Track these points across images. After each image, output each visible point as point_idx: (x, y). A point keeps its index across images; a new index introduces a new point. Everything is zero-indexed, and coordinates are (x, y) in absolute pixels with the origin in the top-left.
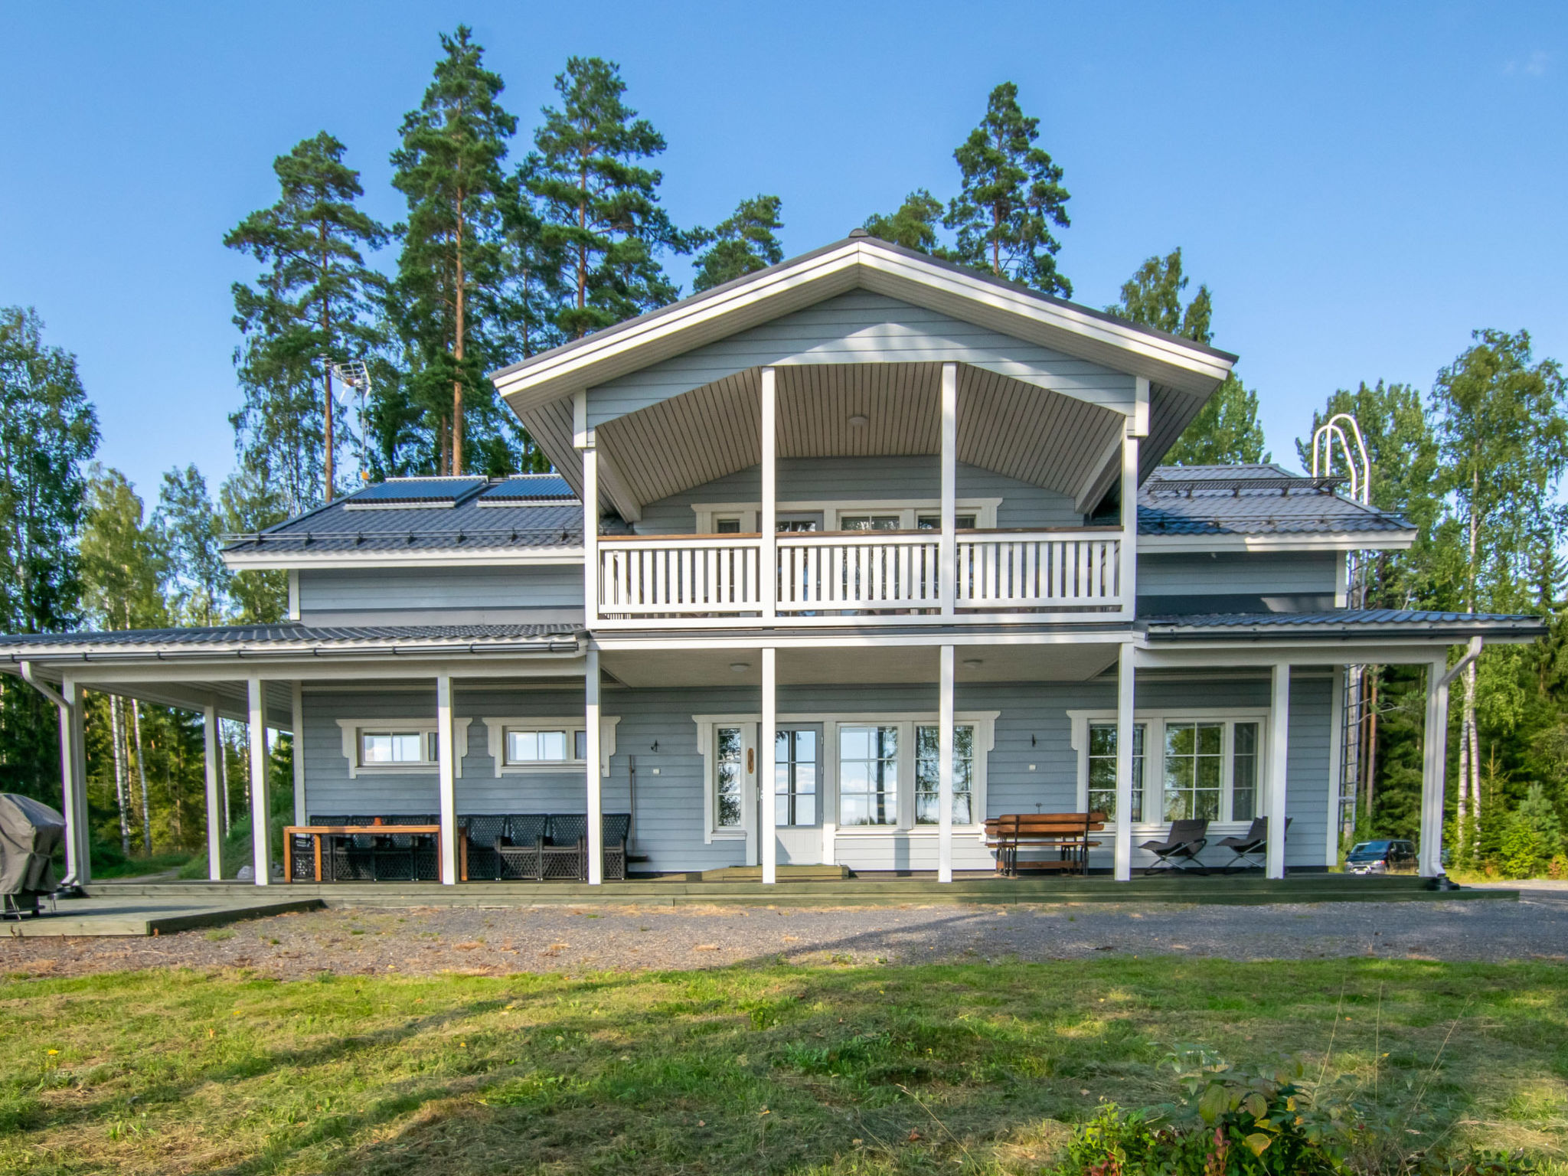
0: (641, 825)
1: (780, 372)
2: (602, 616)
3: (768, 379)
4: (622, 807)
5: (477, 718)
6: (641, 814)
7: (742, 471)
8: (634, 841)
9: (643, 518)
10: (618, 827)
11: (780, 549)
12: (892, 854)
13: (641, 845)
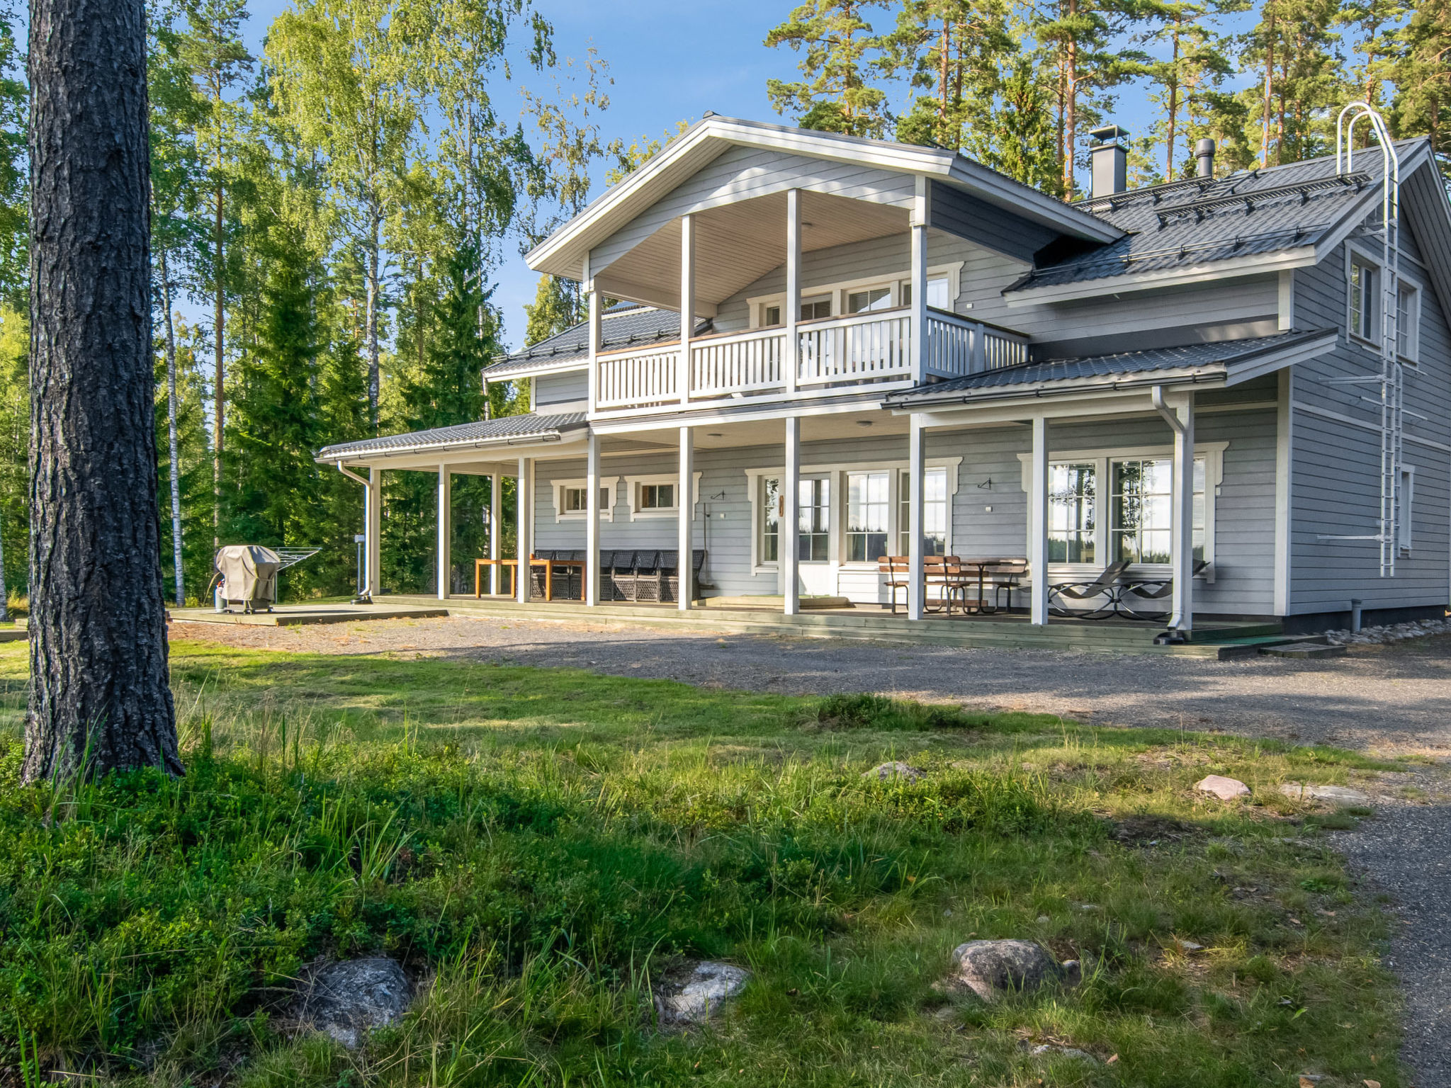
0: (713, 559)
1: (692, 216)
2: (598, 410)
3: (686, 223)
4: (699, 545)
5: (621, 476)
6: (714, 550)
7: (778, 268)
8: (708, 572)
9: (718, 314)
10: (700, 558)
11: (694, 350)
12: (875, 588)
13: (714, 576)
